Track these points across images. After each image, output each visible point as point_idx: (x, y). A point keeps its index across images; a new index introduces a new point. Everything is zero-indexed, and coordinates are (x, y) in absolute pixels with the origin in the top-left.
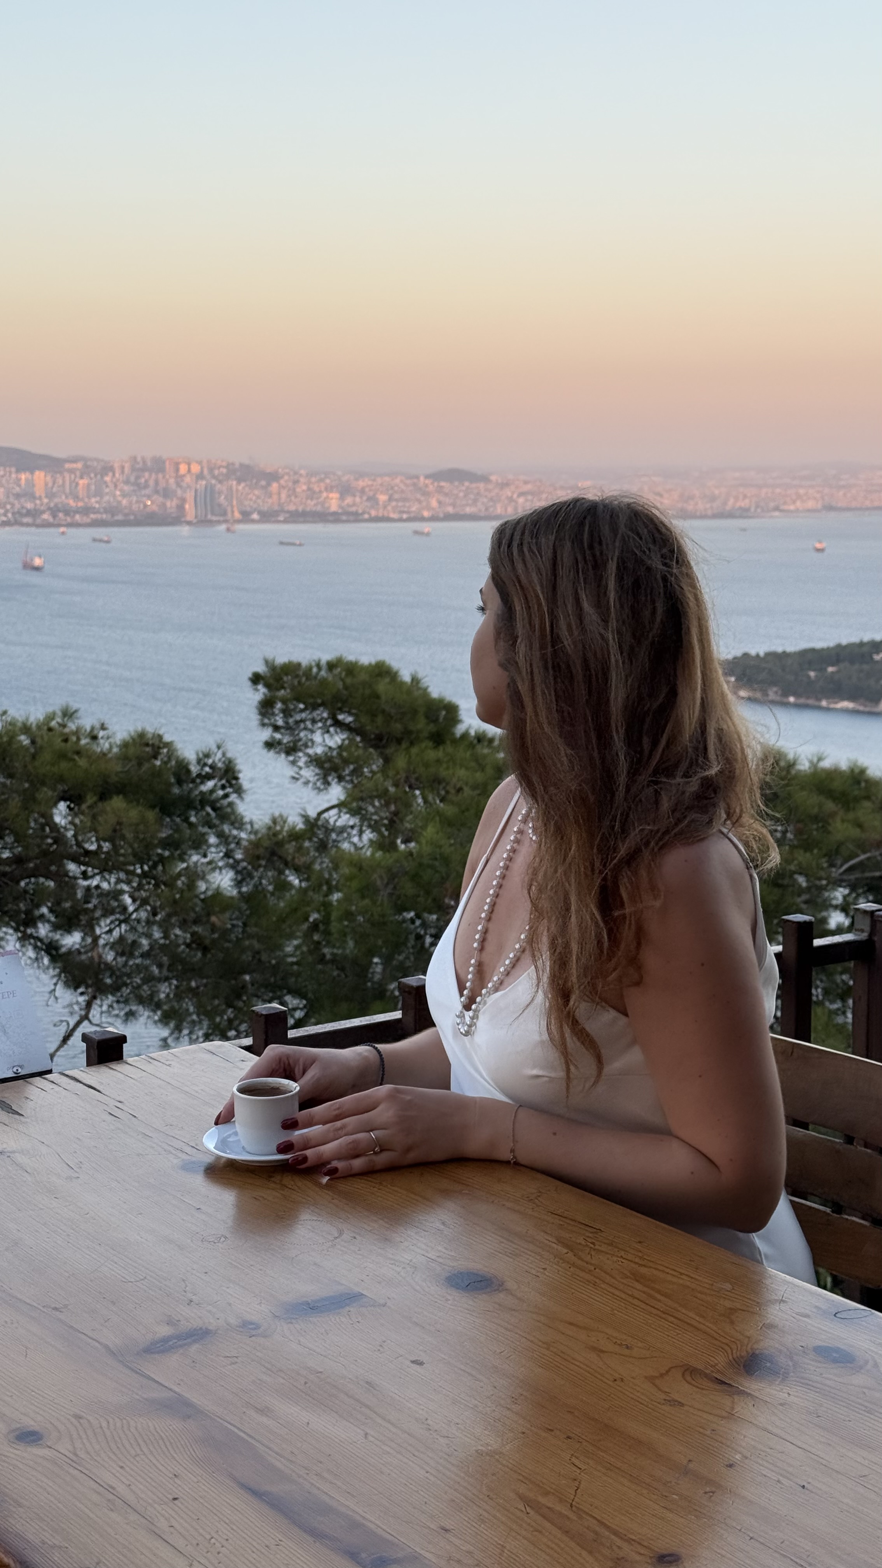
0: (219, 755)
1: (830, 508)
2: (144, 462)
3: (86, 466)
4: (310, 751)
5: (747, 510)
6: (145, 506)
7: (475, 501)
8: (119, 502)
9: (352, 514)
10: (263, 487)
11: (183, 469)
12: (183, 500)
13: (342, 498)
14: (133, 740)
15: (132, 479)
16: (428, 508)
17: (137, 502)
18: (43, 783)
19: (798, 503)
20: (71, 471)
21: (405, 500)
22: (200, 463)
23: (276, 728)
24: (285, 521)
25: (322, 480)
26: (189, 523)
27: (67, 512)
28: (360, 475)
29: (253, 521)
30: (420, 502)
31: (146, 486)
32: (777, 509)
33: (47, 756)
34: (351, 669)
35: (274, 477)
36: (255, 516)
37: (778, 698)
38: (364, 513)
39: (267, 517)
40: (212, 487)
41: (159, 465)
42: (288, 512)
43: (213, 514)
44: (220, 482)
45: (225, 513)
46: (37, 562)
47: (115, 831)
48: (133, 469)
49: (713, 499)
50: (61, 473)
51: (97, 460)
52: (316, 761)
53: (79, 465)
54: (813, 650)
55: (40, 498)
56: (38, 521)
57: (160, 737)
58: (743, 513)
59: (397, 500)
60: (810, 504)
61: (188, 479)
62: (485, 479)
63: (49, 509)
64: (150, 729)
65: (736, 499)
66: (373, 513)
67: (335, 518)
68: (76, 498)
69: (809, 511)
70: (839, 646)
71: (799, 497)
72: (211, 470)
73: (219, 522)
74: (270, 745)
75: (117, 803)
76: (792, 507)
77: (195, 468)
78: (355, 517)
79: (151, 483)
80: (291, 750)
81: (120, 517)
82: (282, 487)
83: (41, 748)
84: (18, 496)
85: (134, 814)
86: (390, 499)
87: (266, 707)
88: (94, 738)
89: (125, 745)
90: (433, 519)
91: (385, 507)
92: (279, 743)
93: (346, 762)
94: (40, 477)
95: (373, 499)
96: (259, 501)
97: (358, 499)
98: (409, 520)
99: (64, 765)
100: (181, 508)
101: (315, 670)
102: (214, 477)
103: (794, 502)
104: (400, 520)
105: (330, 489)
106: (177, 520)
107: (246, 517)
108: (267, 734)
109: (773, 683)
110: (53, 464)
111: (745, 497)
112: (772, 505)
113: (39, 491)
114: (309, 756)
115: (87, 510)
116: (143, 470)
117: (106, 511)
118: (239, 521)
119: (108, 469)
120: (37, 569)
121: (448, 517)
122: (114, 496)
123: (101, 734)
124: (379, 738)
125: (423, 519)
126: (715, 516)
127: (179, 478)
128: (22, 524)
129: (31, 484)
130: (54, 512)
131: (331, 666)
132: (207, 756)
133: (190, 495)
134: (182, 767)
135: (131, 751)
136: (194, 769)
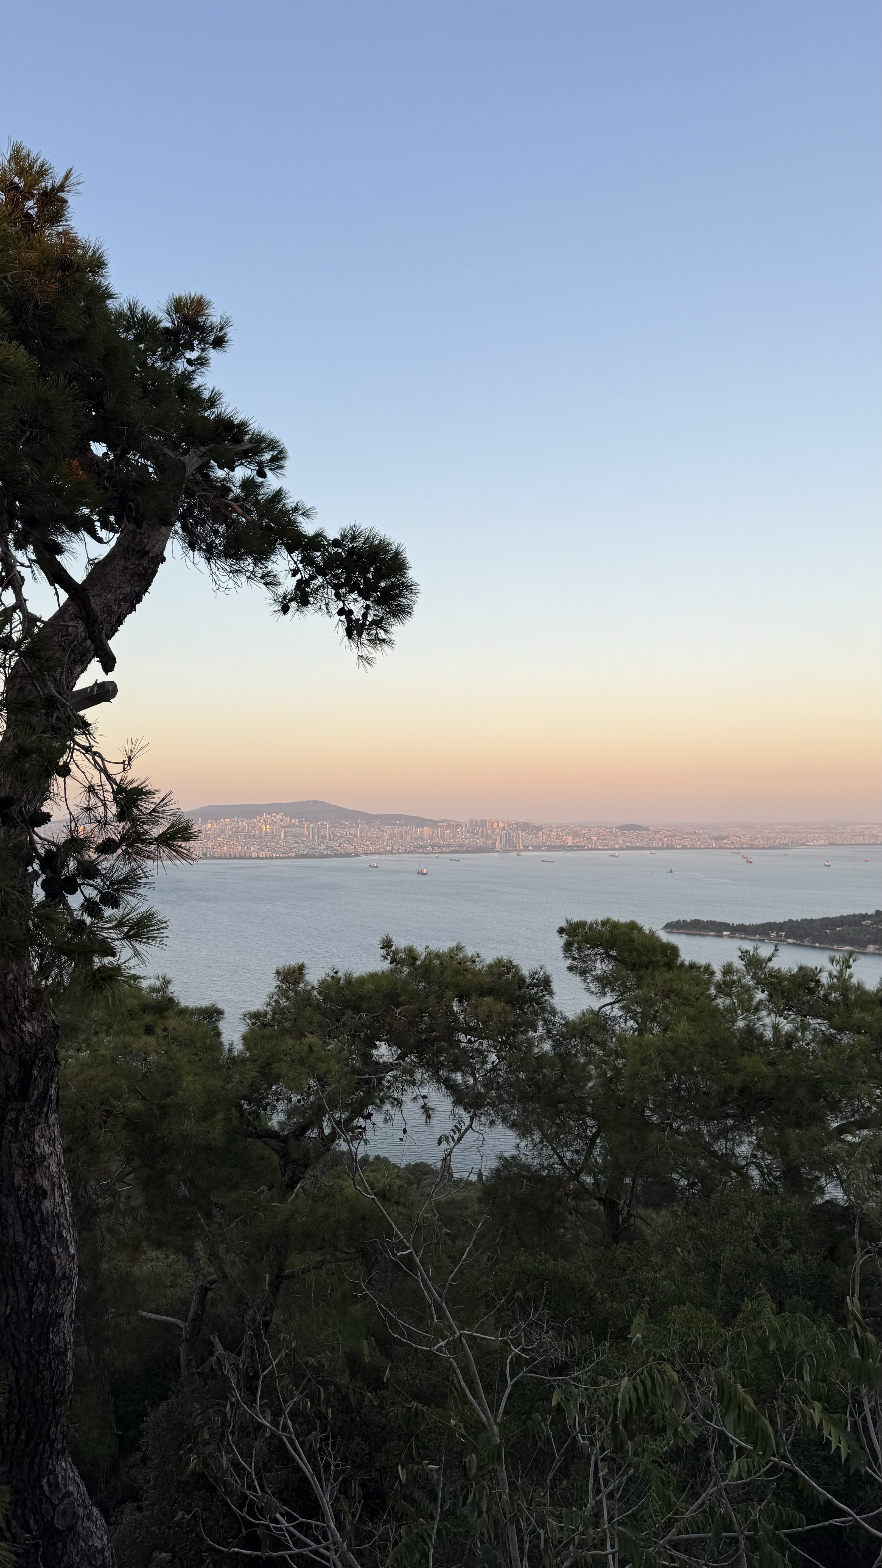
0: (542, 973)
1: (832, 844)
2: (476, 822)
3: (449, 824)
4: (594, 973)
5: (787, 845)
6: (477, 843)
7: (642, 840)
8: (464, 841)
9: (579, 846)
10: (534, 834)
11: (495, 825)
12: (496, 840)
13: (574, 839)
14: (495, 963)
15: (471, 830)
16: (618, 844)
17: (473, 841)
18: (447, 988)
19: (815, 841)
20: (441, 827)
21: (605, 839)
22: (503, 822)
23: (574, 959)
24: (544, 851)
25: (563, 830)
26: (498, 851)
27: (439, 847)
28: (584, 827)
29: (529, 850)
30: (613, 840)
31: (477, 834)
32: (803, 844)
33: (450, 972)
34: (616, 925)
35: (540, 828)
36: (530, 848)
37: (809, 944)
38: (585, 846)
39: (537, 848)
40: (510, 834)
41: (483, 823)
42: (547, 846)
43: (509, 847)
44: (513, 831)
45: (516, 846)
46: (425, 871)
47: (488, 1016)
48: (471, 825)
49: (768, 839)
50: (436, 828)
51: (454, 821)
52: (597, 979)
53: (445, 824)
54: (828, 918)
55: (427, 840)
56: (426, 851)
57: (511, 962)
58: (785, 846)
59: (601, 840)
60: (822, 842)
61: (497, 830)
62: (647, 829)
63: (431, 845)
64: (505, 958)
65: (781, 839)
66: (590, 846)
67: (571, 849)
68: (444, 840)
69: (821, 845)
70: (842, 916)
71: (815, 838)
72: (509, 826)
73: (513, 851)
74: (570, 969)
75: (488, 1000)
76: (811, 844)
77: (501, 825)
78: (580, 848)
79: (480, 832)
80: (583, 973)
81: (464, 849)
82: (543, 833)
83: (446, 967)
84: (416, 839)
85: (499, 1006)
86: (598, 839)
87: (568, 947)
88: (474, 962)
89: (490, 967)
90: (621, 849)
91: (595, 843)
92: (576, 967)
93: (616, 979)
94: (426, 829)
95: (590, 839)
96: (533, 841)
97: (582, 839)
98: (607, 850)
99: (459, 978)
100: (494, 844)
101: (594, 925)
102: (510, 829)
103: (813, 841)
104: (604, 850)
105: (568, 834)
106: (492, 850)
107: (526, 848)
108: (569, 962)
109: (807, 936)
110: (433, 824)
111: (785, 838)
112: (800, 842)
113: (426, 836)
114: (593, 976)
115: (448, 846)
116: (476, 826)
117: (458, 846)
118: (523, 850)
119: (459, 825)
120: (425, 874)
121: (628, 848)
122: (462, 838)
123: (477, 959)
124: (634, 965)
125: (615, 849)
126: (769, 848)
127: (493, 829)
128: (418, 853)
129: (422, 832)
130: (433, 846)
131: (604, 923)
132: (536, 973)
133: (498, 838)
134: (522, 979)
135: (495, 970)
136: (528, 980)
